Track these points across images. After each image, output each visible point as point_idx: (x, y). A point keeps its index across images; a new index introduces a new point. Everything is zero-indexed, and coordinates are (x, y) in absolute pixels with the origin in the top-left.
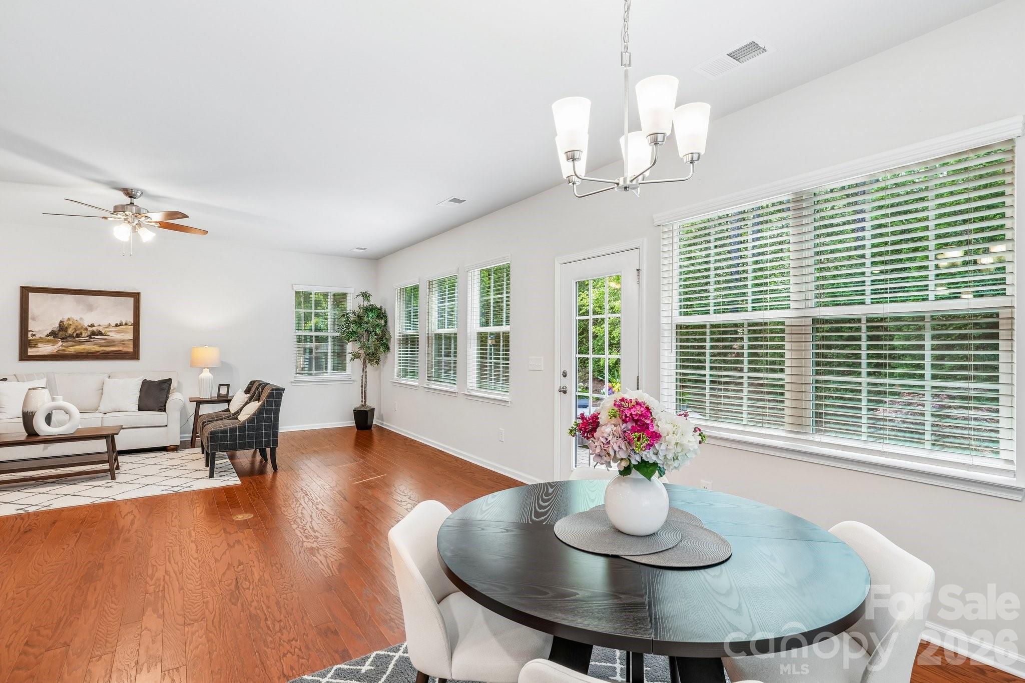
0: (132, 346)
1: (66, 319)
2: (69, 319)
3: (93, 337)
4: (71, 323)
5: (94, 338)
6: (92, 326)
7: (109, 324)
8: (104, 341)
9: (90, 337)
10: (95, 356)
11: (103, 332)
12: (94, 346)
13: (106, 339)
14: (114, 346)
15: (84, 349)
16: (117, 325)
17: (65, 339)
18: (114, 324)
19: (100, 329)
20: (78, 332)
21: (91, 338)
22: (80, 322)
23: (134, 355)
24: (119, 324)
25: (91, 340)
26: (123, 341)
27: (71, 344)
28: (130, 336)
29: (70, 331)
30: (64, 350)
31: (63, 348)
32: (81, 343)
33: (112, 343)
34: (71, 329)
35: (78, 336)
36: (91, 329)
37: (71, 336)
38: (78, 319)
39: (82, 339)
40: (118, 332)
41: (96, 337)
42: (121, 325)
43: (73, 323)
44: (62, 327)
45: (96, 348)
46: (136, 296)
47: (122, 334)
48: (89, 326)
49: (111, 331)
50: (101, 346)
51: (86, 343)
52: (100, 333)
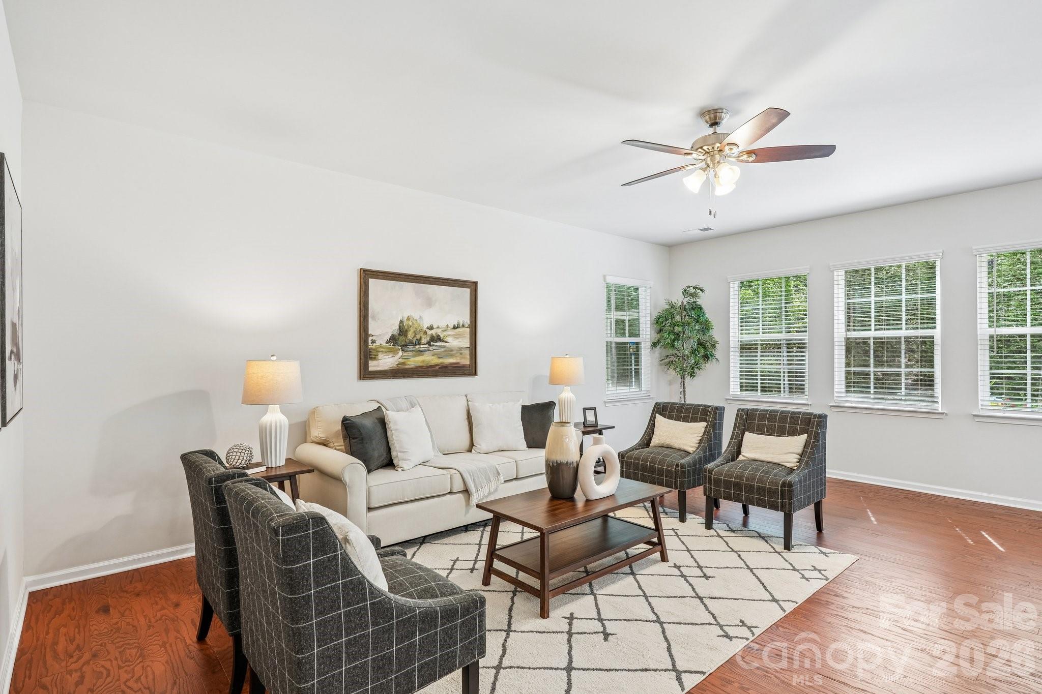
0: (469, 357)
1: (406, 318)
2: (408, 319)
3: (432, 343)
4: (410, 323)
5: (433, 345)
6: (431, 328)
7: (448, 326)
8: (442, 350)
9: (429, 343)
10: (434, 370)
11: (442, 336)
12: (433, 357)
13: (444, 347)
14: (452, 356)
15: (423, 361)
16: (455, 328)
17: (404, 347)
18: (451, 326)
19: (439, 332)
20: (418, 337)
21: (430, 345)
22: (419, 322)
23: (471, 370)
24: (456, 326)
25: (431, 348)
26: (461, 349)
27: (410, 353)
28: (466, 343)
29: (410, 335)
30: (403, 364)
31: (403, 361)
32: (420, 352)
33: (449, 352)
34: (410, 333)
35: (419, 342)
36: (430, 332)
37: (411, 343)
38: (418, 319)
39: (422, 346)
40: (456, 337)
41: (435, 344)
42: (458, 327)
43: (413, 324)
44: (403, 331)
45: (434, 360)
46: (473, 286)
47: (460, 340)
48: (428, 328)
49: (449, 335)
50: (439, 358)
51: (426, 353)
52: (438, 339)
